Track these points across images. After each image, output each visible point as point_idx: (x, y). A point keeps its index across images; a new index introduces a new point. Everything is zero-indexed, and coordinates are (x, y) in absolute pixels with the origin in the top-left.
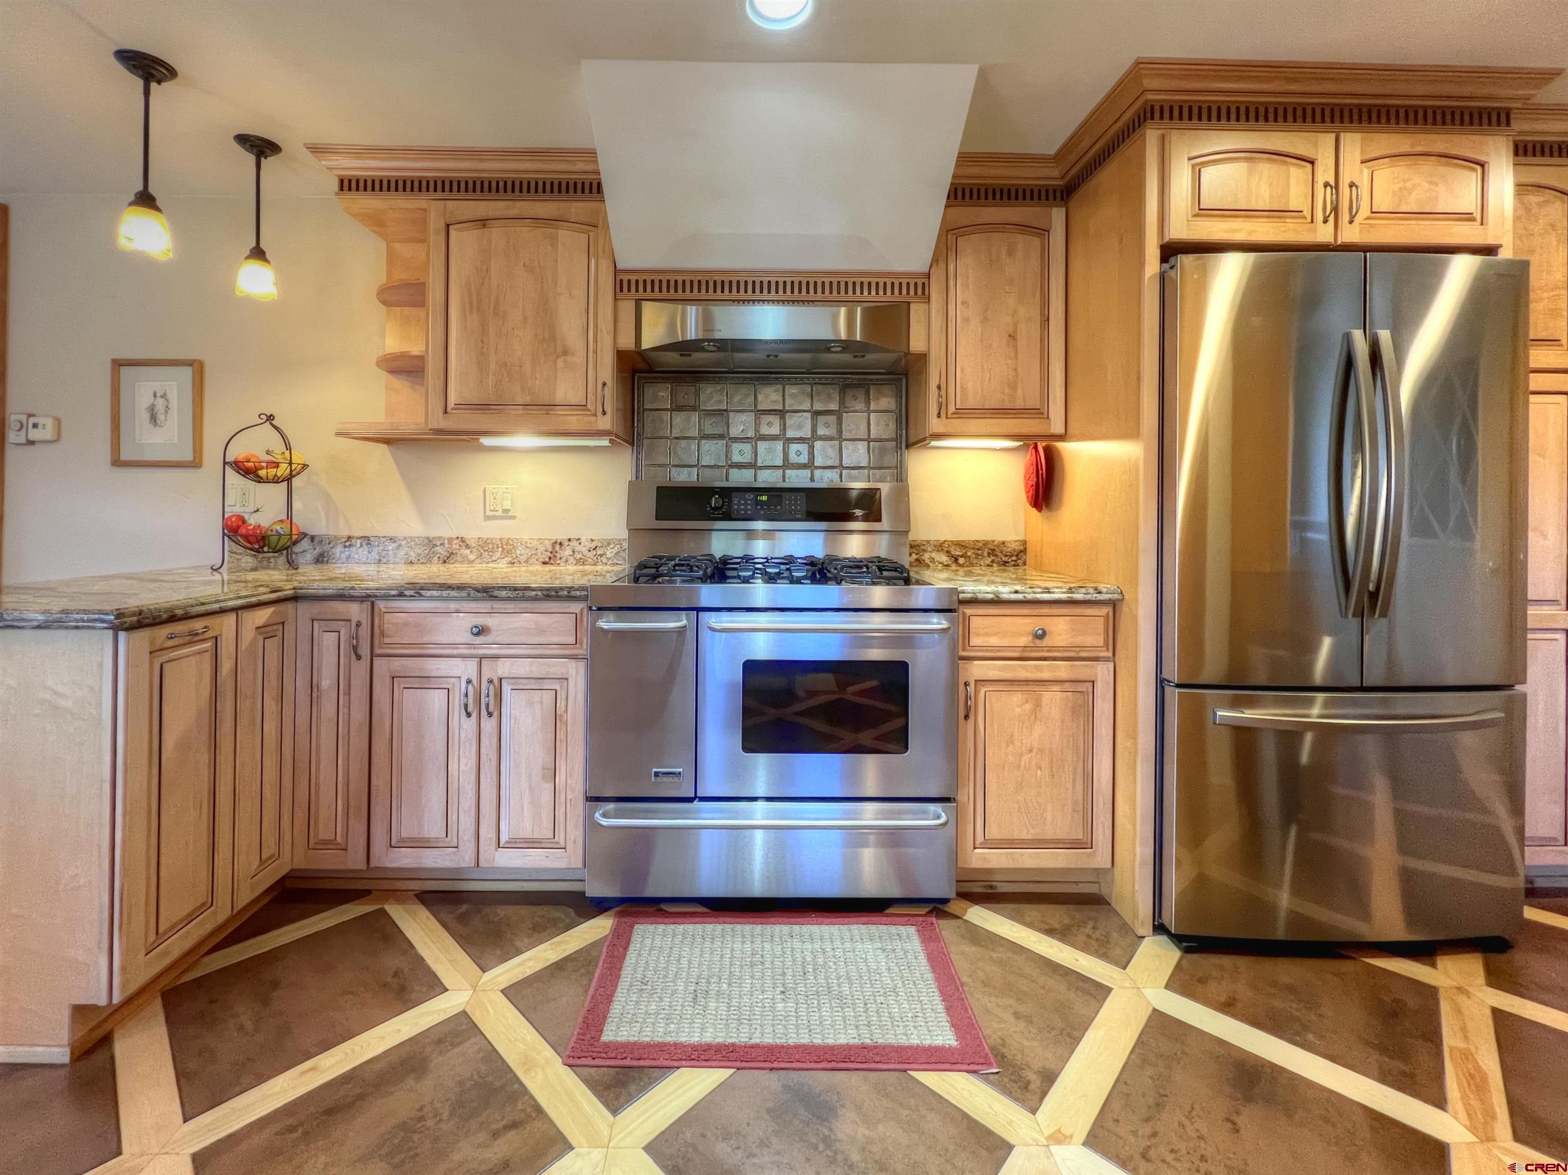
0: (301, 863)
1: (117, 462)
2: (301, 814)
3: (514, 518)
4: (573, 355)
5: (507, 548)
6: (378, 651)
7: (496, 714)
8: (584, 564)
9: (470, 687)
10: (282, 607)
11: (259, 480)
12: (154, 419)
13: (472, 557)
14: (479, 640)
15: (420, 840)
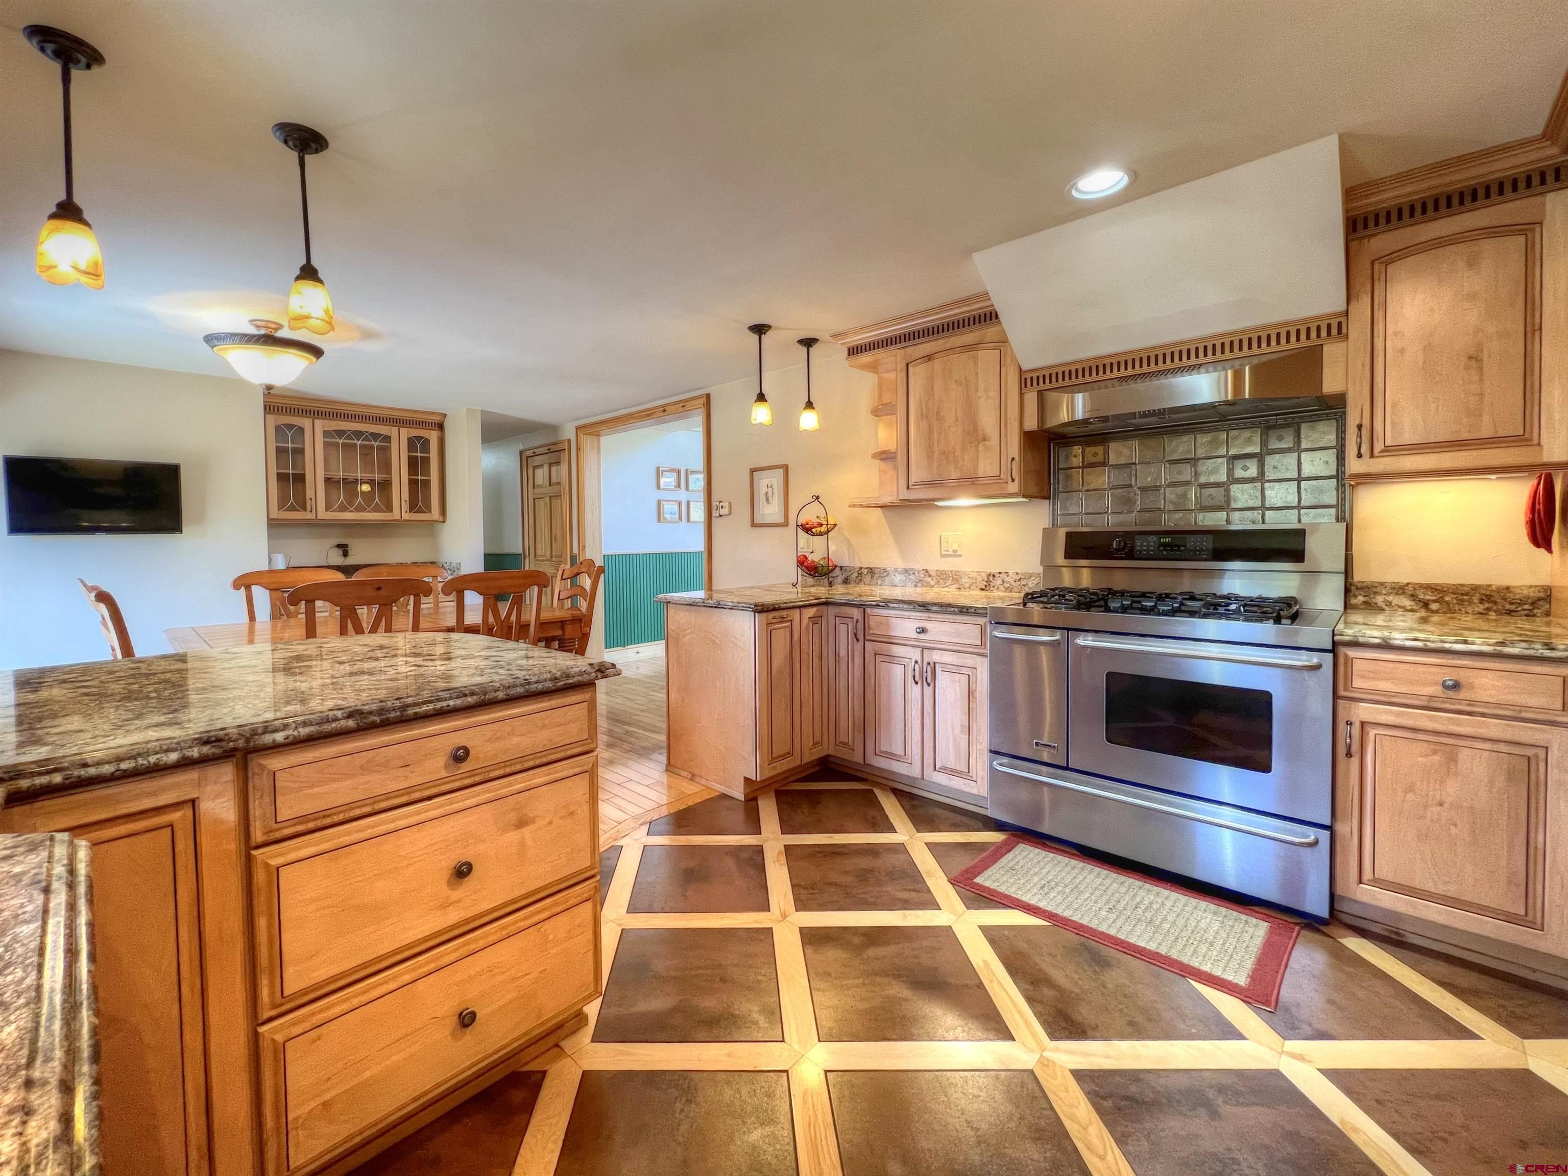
0: (832, 752)
1: (753, 525)
2: (832, 726)
3: (960, 556)
4: (989, 440)
5: (955, 578)
6: (867, 638)
7: (932, 685)
8: (1011, 591)
9: (917, 666)
10: (820, 608)
11: (814, 535)
12: (767, 499)
13: (933, 583)
14: (922, 636)
15: (891, 754)
